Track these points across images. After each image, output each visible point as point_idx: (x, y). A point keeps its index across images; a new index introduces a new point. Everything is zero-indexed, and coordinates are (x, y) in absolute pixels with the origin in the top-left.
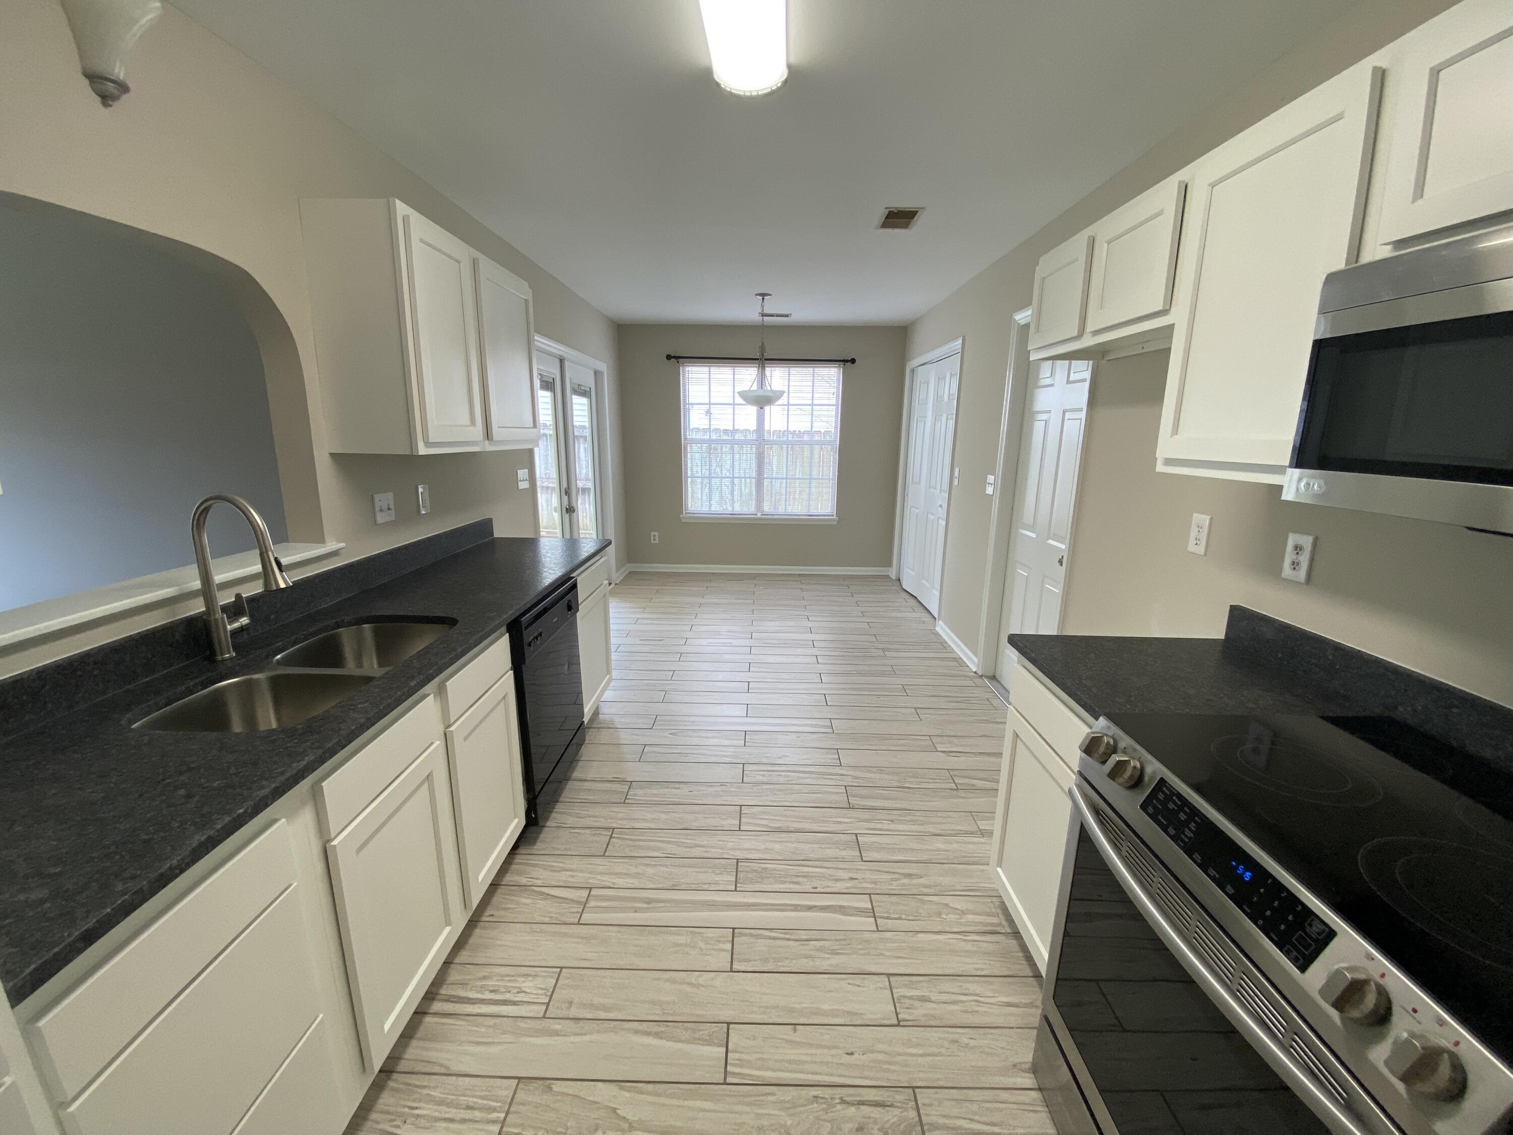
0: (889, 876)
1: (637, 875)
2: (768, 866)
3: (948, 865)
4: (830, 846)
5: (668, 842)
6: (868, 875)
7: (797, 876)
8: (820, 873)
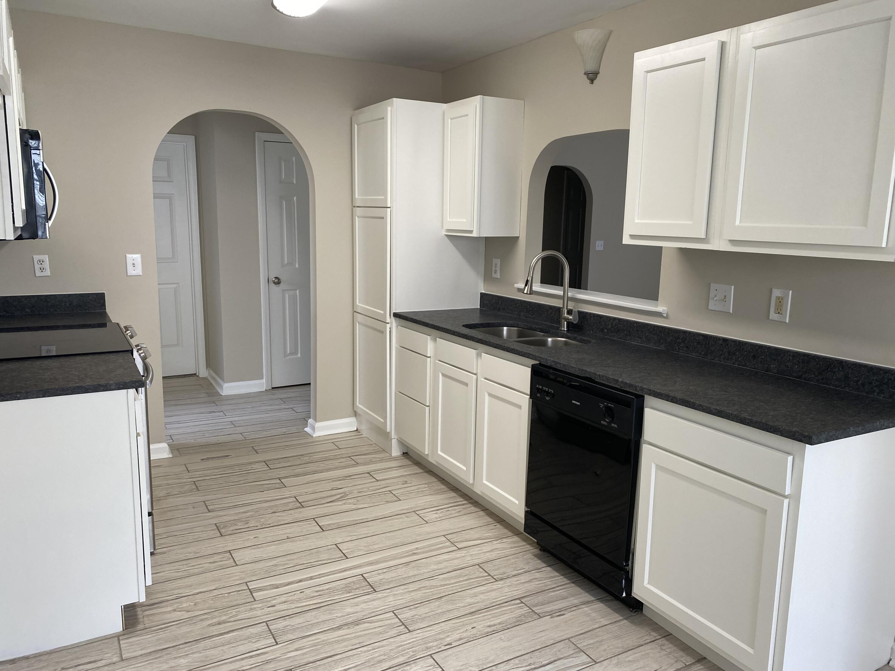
0: (239, 617)
1: (440, 563)
2: (348, 595)
3: (180, 643)
4: (300, 626)
5: (442, 586)
6: (259, 613)
7: (320, 595)
8: (301, 602)
